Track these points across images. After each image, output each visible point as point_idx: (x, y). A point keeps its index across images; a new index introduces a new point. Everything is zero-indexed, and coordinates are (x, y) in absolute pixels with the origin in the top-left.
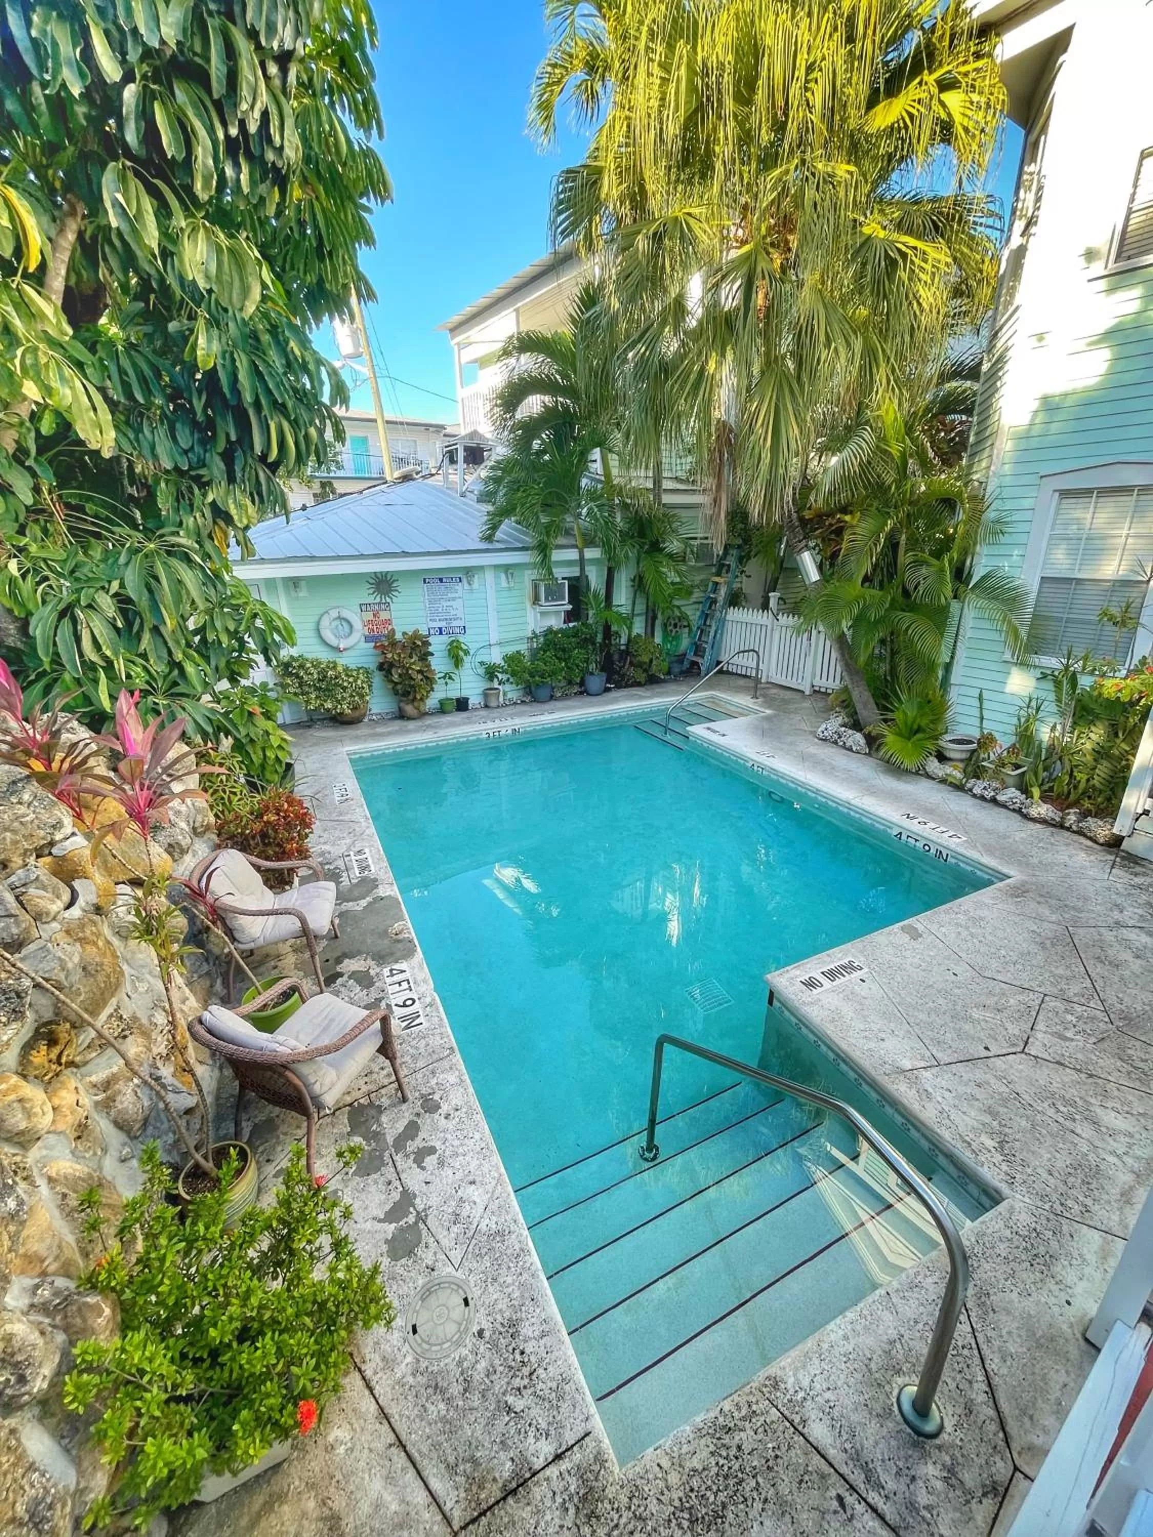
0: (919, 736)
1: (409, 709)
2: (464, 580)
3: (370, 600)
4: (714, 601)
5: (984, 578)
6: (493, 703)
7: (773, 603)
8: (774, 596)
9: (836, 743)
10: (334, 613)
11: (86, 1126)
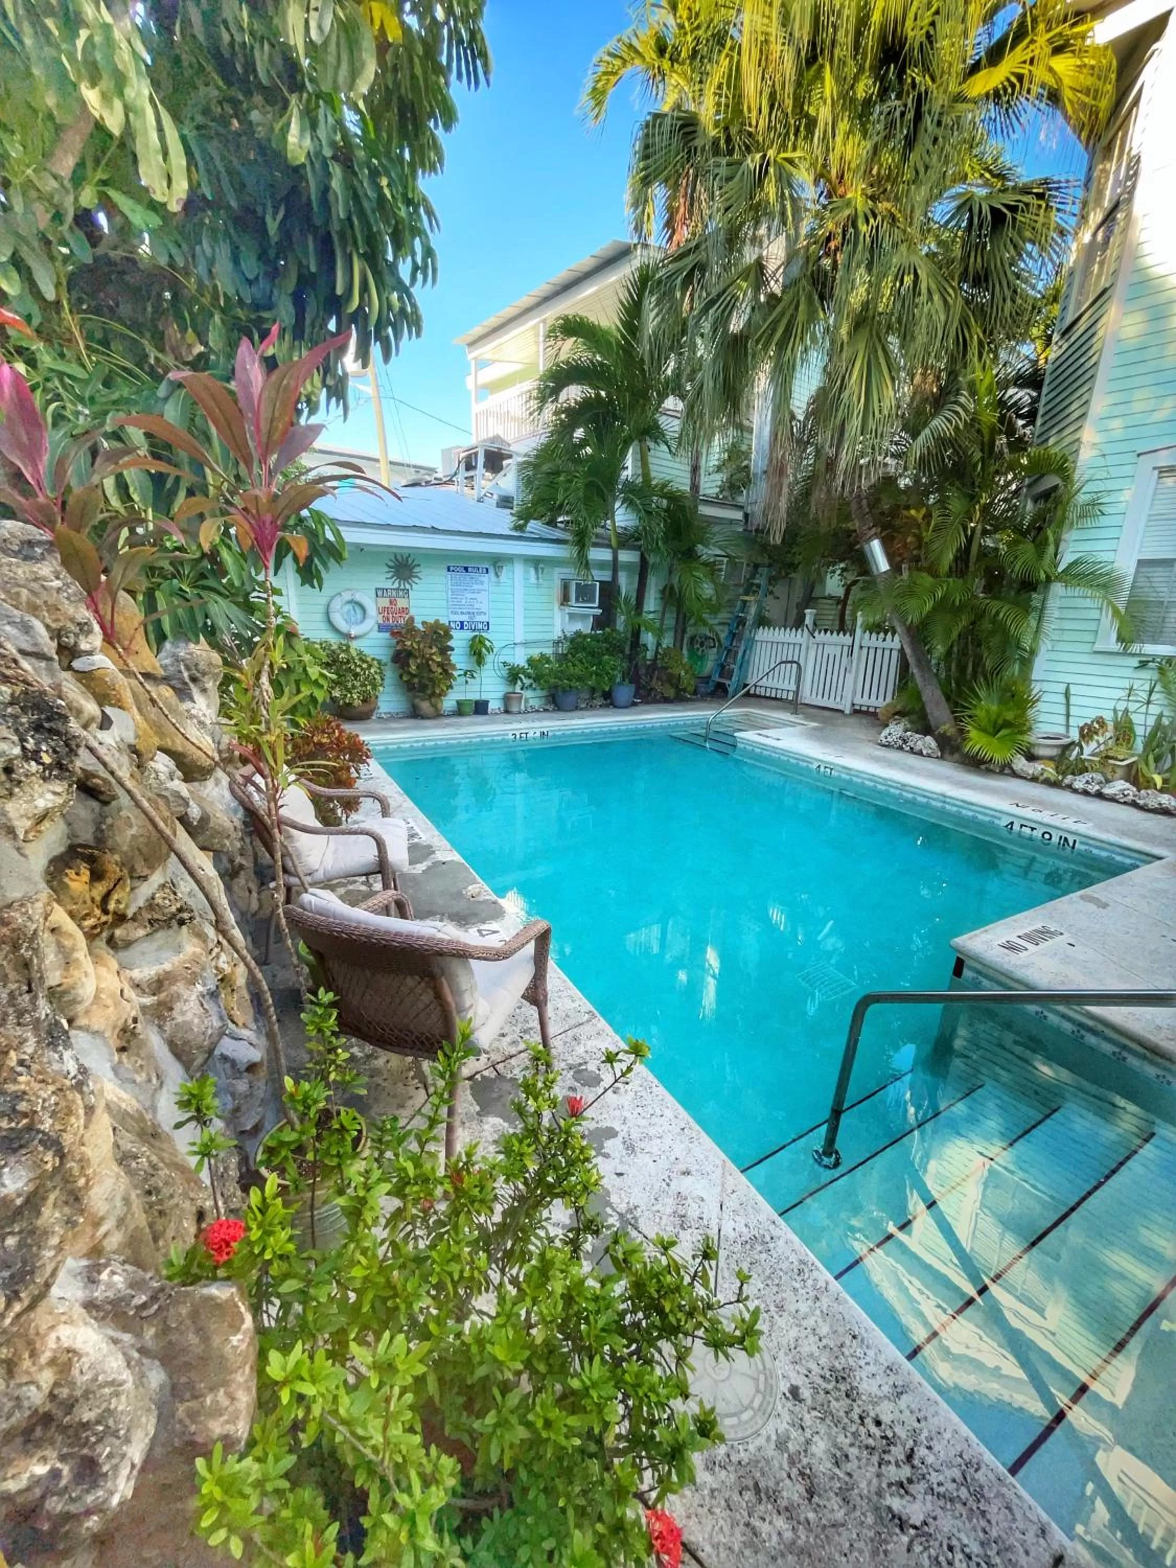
0: (1003, 732)
1: (425, 706)
2: (491, 571)
3: (388, 584)
4: (742, 622)
5: (1075, 563)
6: (515, 709)
7: (808, 620)
8: (809, 614)
9: (901, 748)
10: (347, 596)
11: (134, 1034)
